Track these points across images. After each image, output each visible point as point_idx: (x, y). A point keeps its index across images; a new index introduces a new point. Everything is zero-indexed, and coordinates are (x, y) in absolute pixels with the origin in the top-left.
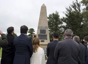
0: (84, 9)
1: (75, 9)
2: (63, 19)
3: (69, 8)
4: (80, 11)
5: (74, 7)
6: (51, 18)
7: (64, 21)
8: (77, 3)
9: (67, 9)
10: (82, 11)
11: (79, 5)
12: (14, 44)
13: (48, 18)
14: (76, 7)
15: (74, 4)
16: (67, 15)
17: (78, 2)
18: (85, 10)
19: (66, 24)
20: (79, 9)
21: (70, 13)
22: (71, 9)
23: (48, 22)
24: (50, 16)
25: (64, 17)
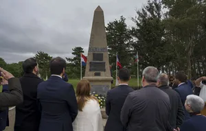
0: (166, 14)
1: (152, 13)
2: (132, 31)
3: (141, 12)
4: (160, 17)
5: (150, 9)
6: (112, 29)
7: (133, 35)
8: (155, 4)
9: (138, 13)
10: (162, 18)
11: (158, 7)
12: (38, 98)
13: (107, 30)
14: (153, 10)
15: (151, 5)
16: (138, 25)
17: (158, 2)
18: (168, 16)
19: (137, 39)
20: (159, 14)
21: (144, 21)
22: (146, 14)
23: (107, 36)
24: (111, 25)
25: (133, 28)
